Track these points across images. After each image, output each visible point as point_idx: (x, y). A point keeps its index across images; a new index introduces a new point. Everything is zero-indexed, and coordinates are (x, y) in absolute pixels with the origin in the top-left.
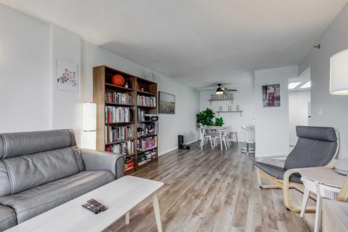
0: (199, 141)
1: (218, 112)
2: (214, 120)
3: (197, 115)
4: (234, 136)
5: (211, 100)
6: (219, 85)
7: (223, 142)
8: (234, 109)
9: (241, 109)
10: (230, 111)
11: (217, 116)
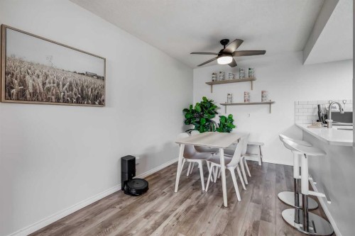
0: (176, 165)
1: (225, 105)
2: (216, 120)
3: (185, 110)
4: (255, 151)
5: (211, 84)
6: (225, 42)
7: (227, 171)
8: (256, 97)
9: (269, 98)
10: (247, 102)
11: (222, 112)
